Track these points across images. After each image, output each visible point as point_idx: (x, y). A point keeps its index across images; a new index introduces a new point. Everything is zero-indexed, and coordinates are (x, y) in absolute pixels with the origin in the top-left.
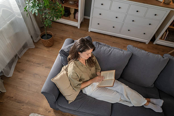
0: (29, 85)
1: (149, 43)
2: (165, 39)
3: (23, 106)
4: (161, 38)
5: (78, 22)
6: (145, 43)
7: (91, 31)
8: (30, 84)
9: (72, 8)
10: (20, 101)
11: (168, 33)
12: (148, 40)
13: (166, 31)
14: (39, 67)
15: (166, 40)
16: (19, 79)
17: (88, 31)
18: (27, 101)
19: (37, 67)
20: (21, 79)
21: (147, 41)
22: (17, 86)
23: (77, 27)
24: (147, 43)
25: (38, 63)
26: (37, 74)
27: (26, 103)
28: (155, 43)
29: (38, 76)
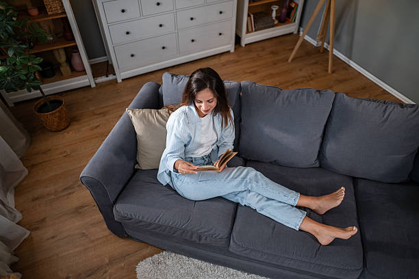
0: (83, 233)
1: (235, 49)
2: (254, 29)
3: (106, 272)
4: (248, 32)
5: (86, 74)
6: (229, 52)
7: (123, 80)
8: (84, 231)
9: (57, 49)
10: (91, 270)
11: (252, 16)
12: (230, 44)
13: (249, 15)
14: (73, 193)
15: (256, 31)
16: (48, 239)
17: (117, 82)
18: (106, 259)
19: (71, 196)
20: (53, 237)
21: (230, 47)
22: (57, 255)
23: (90, 86)
24: (232, 51)
25: (63, 188)
26: (82, 207)
27: (108, 264)
28: (243, 45)
29: (86, 208)
